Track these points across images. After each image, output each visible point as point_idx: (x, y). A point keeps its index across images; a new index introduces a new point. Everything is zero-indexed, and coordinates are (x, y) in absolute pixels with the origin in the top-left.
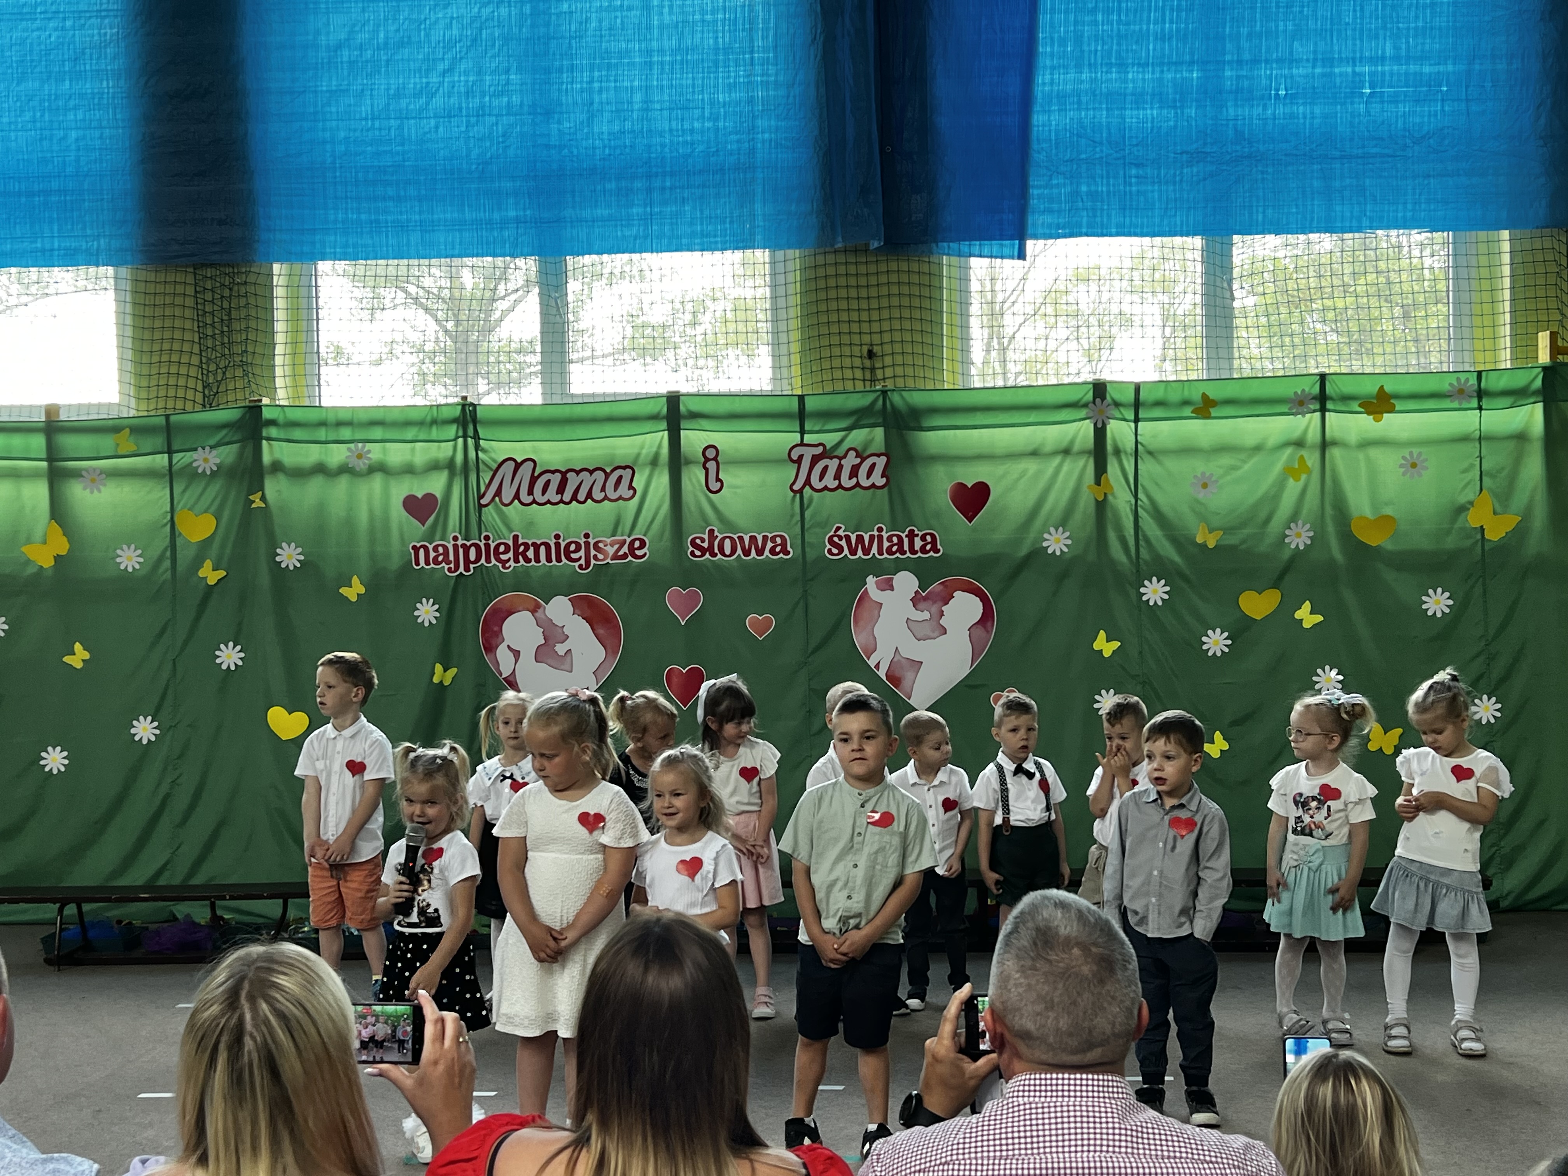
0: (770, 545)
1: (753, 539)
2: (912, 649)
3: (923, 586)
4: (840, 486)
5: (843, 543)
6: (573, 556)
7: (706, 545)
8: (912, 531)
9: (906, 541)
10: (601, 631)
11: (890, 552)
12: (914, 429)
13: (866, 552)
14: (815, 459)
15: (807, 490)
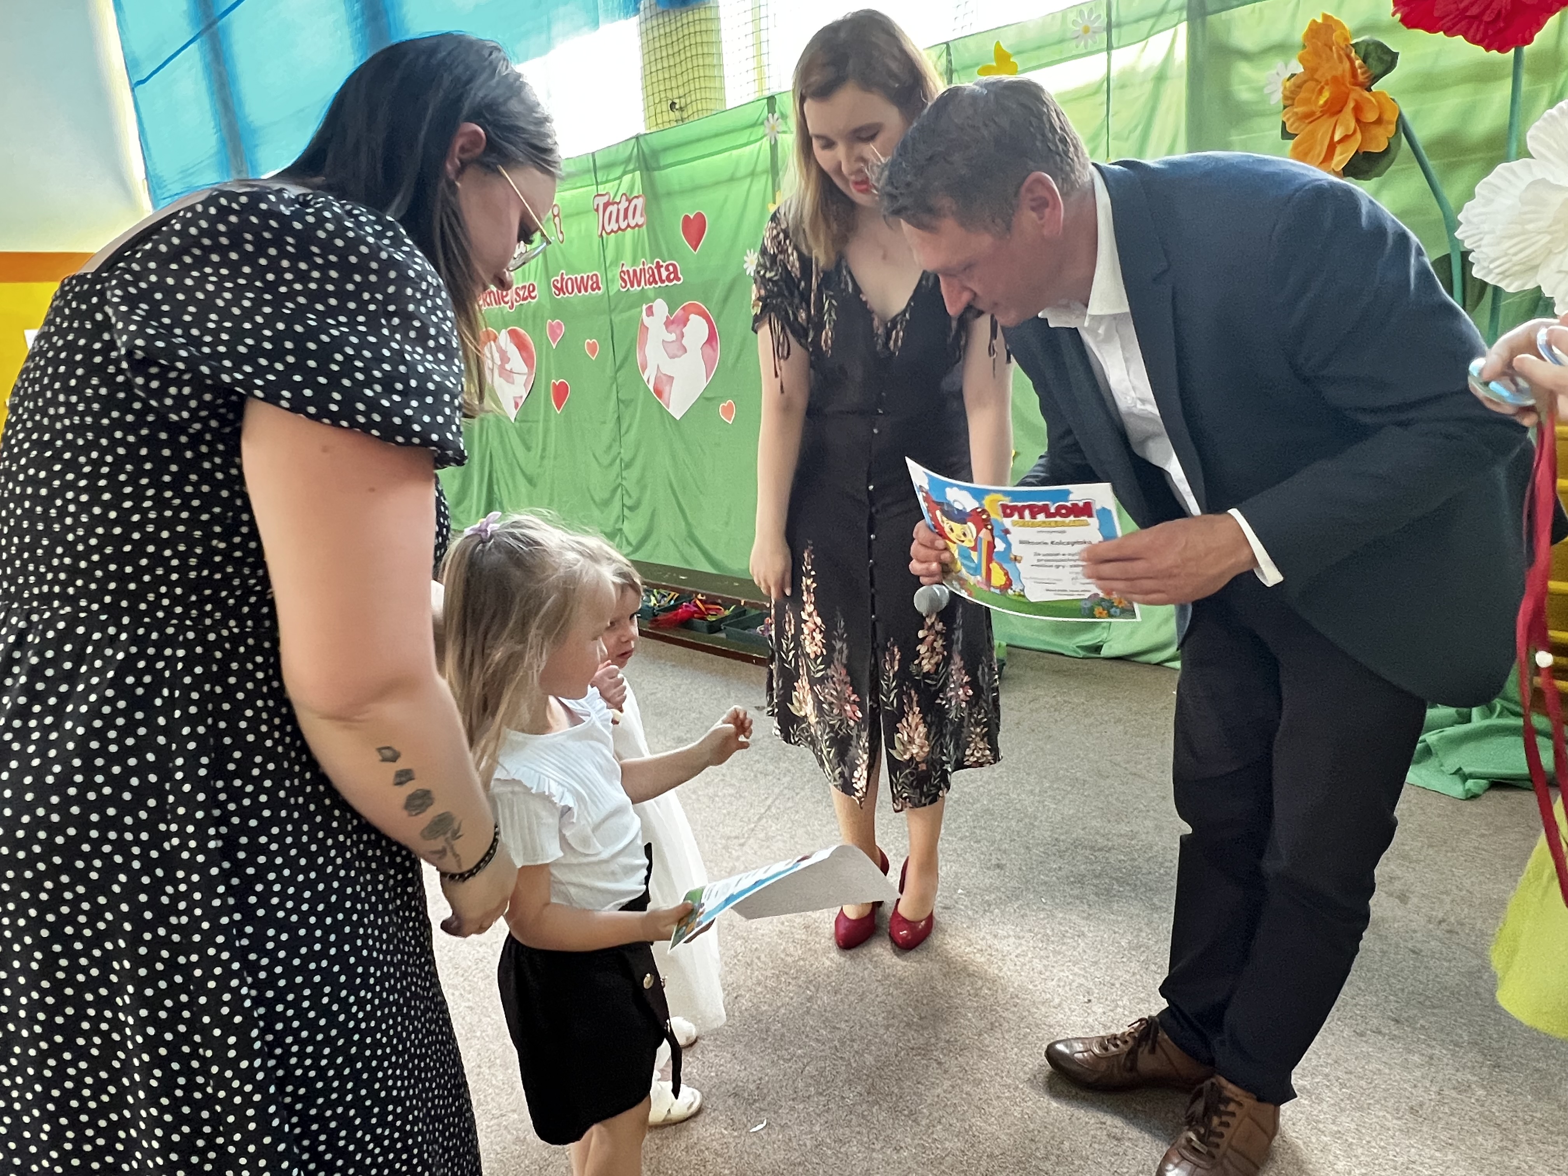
0: (590, 283)
1: (582, 278)
2: (669, 367)
3: (671, 312)
4: (619, 229)
5: (626, 277)
6: (506, 299)
7: (559, 285)
8: (658, 263)
9: (656, 271)
10: (524, 355)
11: (650, 284)
12: (654, 169)
13: (639, 285)
14: (606, 205)
15: (604, 234)
